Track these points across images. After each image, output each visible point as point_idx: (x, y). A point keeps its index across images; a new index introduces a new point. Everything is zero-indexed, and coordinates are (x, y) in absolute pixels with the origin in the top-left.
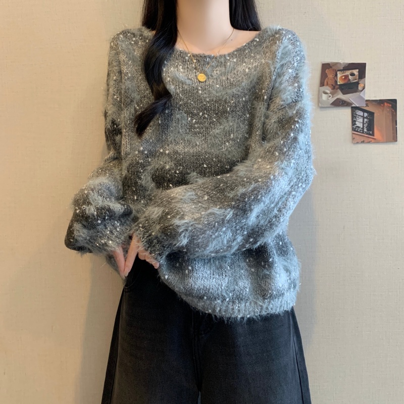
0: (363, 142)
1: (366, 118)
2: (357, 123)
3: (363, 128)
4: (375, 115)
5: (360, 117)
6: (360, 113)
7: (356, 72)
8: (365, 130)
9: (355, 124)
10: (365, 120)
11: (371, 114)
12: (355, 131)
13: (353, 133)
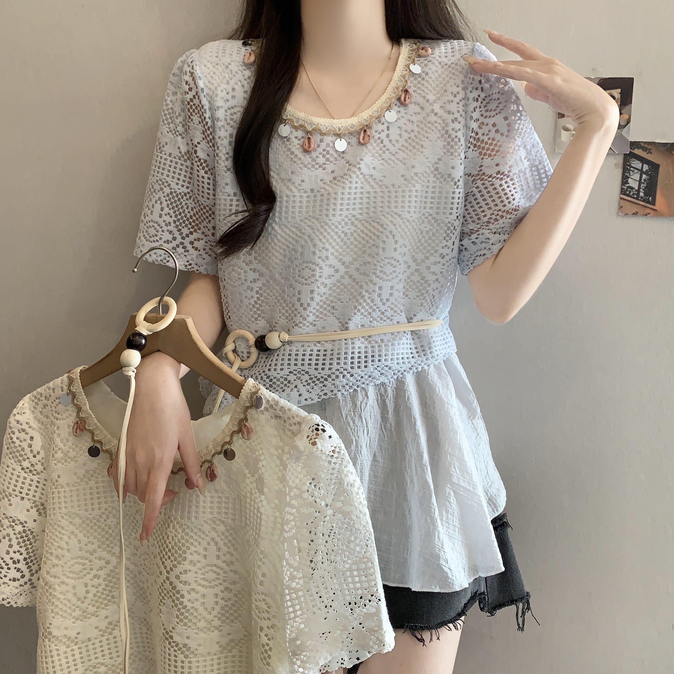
0: (635, 214)
1: (646, 173)
2: (630, 180)
3: (638, 191)
4: (661, 169)
5: (636, 171)
6: (637, 164)
7: (617, 93)
8: (642, 194)
9: (627, 183)
10: (644, 176)
11: (654, 167)
12: (625, 194)
13: (621, 198)
